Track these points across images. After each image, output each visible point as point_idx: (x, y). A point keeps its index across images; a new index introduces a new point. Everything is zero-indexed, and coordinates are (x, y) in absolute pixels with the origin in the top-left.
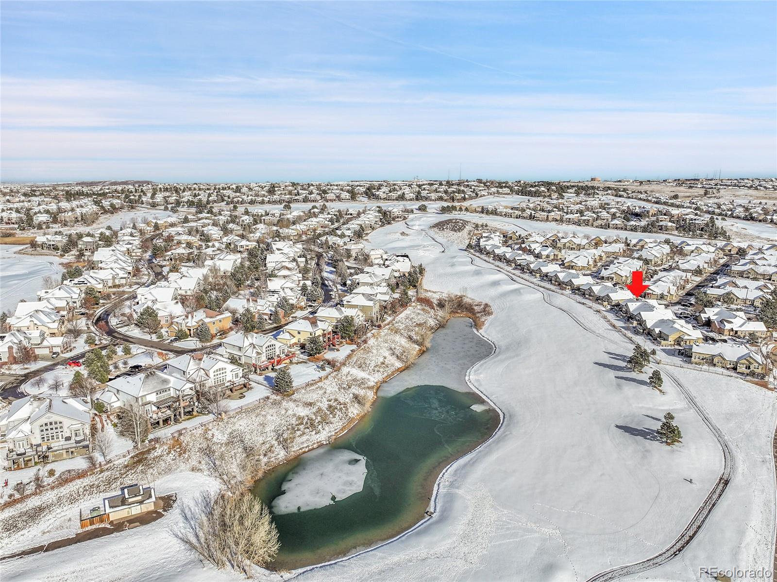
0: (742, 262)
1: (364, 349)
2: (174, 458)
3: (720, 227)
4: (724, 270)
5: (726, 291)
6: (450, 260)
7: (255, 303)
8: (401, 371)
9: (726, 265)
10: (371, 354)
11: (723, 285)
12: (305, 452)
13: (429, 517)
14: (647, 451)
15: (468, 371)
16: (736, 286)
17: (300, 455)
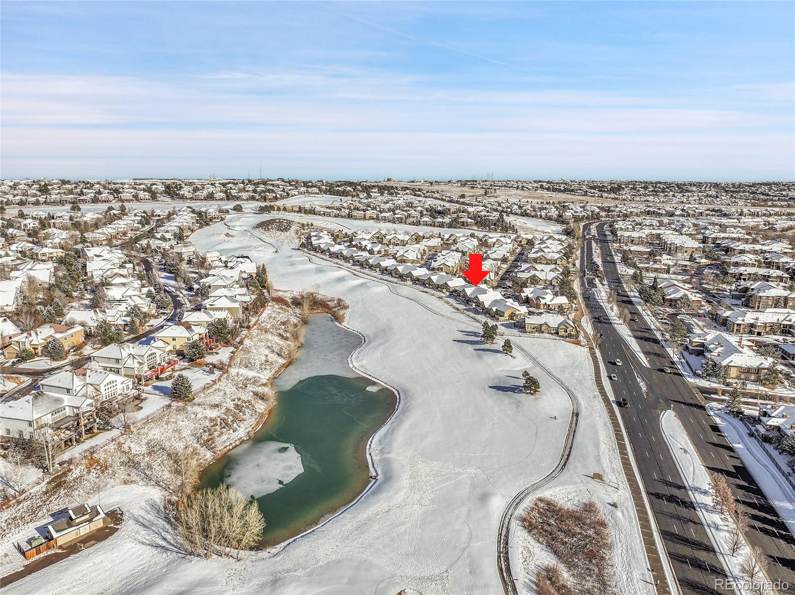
0: (534, 250)
1: (243, 350)
2: (97, 476)
3: (508, 222)
4: (521, 258)
5: (531, 274)
6: (287, 260)
7: (104, 314)
8: (287, 366)
9: (521, 254)
10: (253, 354)
11: (527, 269)
12: (229, 450)
13: (374, 481)
14: (519, 402)
15: (349, 359)
16: (536, 270)
17: (226, 453)
